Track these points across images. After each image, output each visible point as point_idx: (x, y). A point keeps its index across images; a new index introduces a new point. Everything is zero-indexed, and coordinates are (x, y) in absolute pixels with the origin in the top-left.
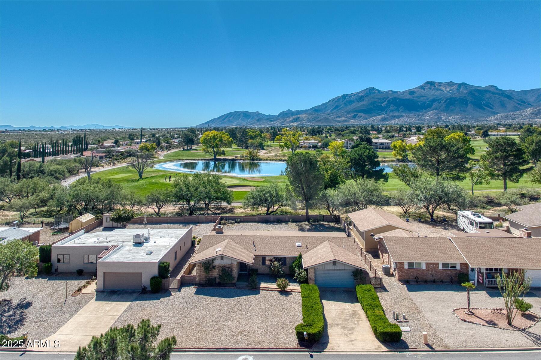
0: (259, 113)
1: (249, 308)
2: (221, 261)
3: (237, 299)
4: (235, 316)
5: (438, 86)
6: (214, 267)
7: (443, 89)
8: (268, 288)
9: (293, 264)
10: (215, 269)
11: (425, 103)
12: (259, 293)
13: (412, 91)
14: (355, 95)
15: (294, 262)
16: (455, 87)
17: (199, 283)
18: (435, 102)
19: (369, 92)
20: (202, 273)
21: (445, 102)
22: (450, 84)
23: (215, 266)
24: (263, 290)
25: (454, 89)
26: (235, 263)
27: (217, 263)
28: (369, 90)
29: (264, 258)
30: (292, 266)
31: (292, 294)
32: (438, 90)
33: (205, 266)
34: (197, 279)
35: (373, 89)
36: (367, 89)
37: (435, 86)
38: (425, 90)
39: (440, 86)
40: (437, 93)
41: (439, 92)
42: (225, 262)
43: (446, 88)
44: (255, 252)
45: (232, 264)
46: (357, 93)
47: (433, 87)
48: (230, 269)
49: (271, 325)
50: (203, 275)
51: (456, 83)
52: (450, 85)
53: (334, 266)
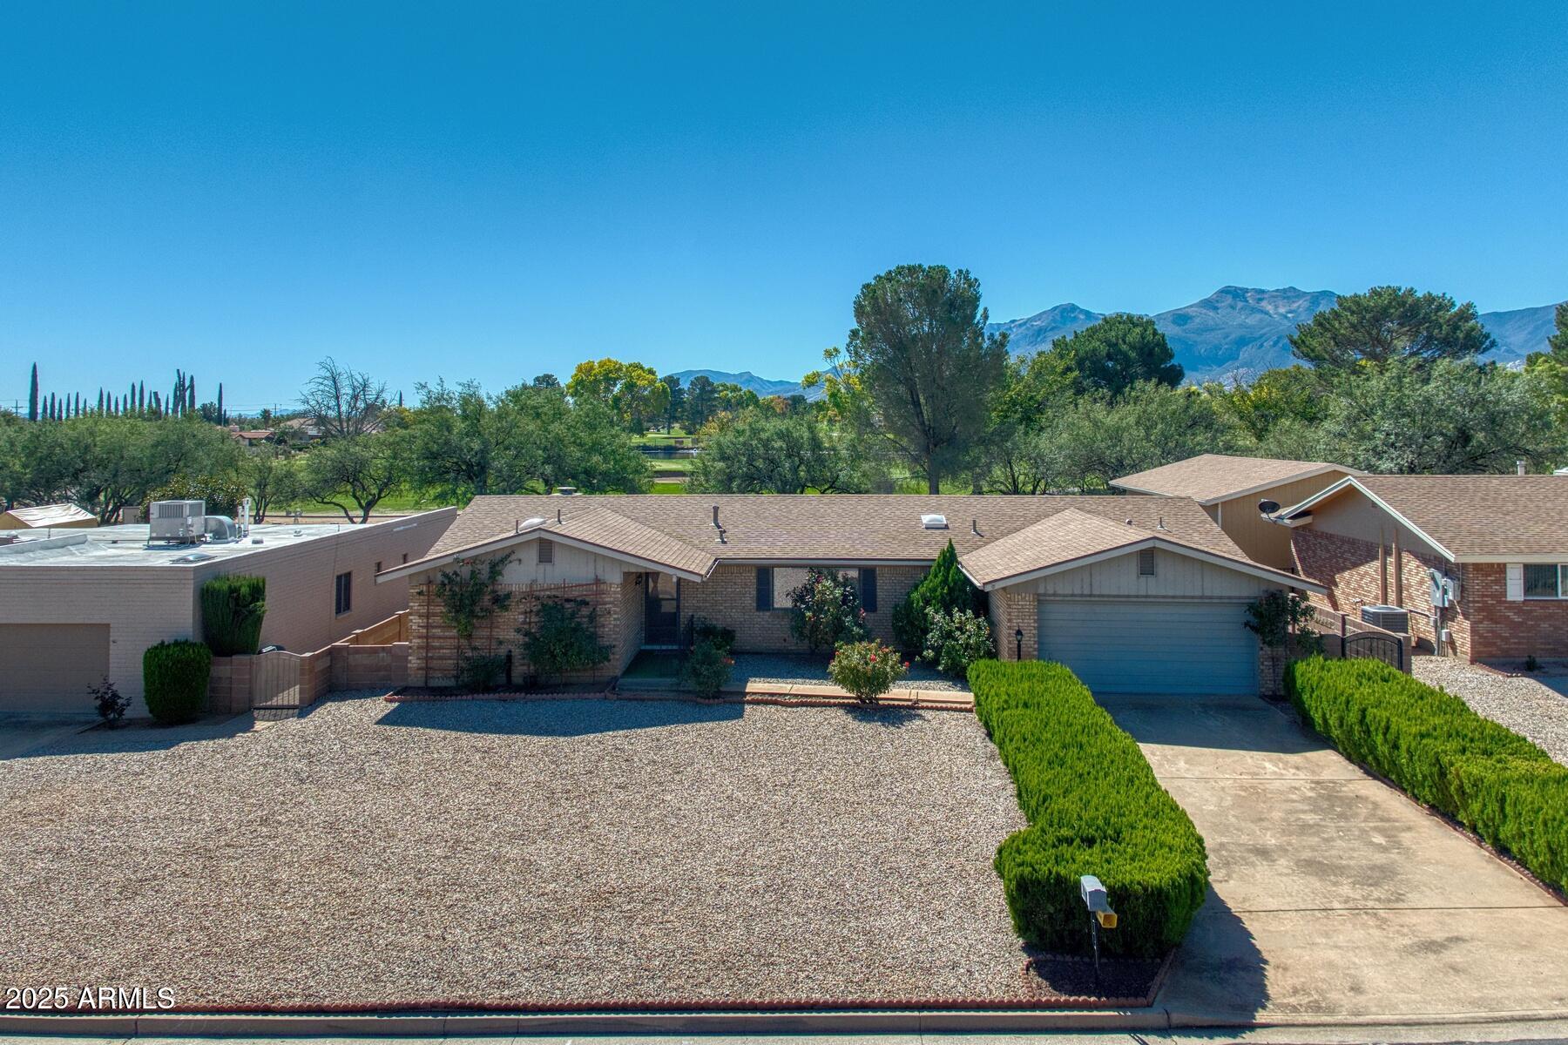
0: (752, 377)
1: (677, 777)
2: (542, 566)
3: (614, 739)
4: (584, 815)
5: (1254, 300)
6: (501, 601)
7: (1270, 308)
8: (786, 695)
9: (915, 595)
10: (506, 608)
11: (1218, 348)
12: (740, 715)
13: (1180, 315)
14: (1020, 325)
15: (916, 587)
16: (1302, 304)
17: (421, 684)
18: (1247, 344)
19: (1062, 317)
20: (437, 632)
21: (1275, 344)
22: (1289, 294)
23: (508, 596)
24: (758, 703)
25: (1299, 307)
26: (614, 578)
27: (517, 577)
28: (1062, 313)
29: (764, 573)
30: (909, 603)
31: (920, 716)
32: (1254, 310)
33: (454, 594)
34: (414, 662)
35: (1073, 308)
36: (1055, 308)
37: (1247, 301)
38: (1219, 311)
39: (1261, 300)
40: (1252, 320)
41: (1259, 316)
42: (565, 573)
43: (1276, 307)
44: (722, 546)
45: (598, 581)
46: (1029, 319)
47: (1240, 304)
48: (585, 611)
49: (810, 853)
50: (447, 640)
51: (1305, 293)
52: (1288, 298)
53: (1143, 579)
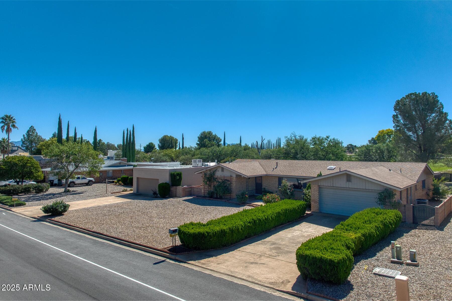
2: (222, 173)
10: (215, 181)
17: (203, 195)
23: (216, 178)
26: (234, 176)
27: (218, 174)
29: (280, 179)
34: (203, 191)
42: (226, 174)
45: (231, 176)
48: (229, 183)
53: (348, 183)
